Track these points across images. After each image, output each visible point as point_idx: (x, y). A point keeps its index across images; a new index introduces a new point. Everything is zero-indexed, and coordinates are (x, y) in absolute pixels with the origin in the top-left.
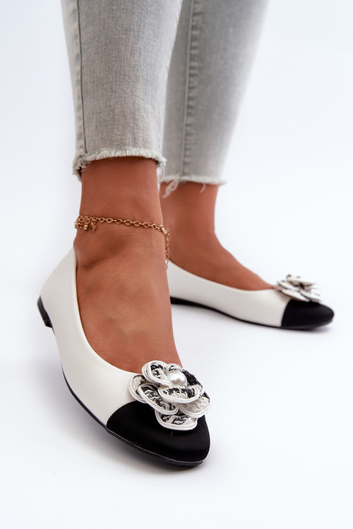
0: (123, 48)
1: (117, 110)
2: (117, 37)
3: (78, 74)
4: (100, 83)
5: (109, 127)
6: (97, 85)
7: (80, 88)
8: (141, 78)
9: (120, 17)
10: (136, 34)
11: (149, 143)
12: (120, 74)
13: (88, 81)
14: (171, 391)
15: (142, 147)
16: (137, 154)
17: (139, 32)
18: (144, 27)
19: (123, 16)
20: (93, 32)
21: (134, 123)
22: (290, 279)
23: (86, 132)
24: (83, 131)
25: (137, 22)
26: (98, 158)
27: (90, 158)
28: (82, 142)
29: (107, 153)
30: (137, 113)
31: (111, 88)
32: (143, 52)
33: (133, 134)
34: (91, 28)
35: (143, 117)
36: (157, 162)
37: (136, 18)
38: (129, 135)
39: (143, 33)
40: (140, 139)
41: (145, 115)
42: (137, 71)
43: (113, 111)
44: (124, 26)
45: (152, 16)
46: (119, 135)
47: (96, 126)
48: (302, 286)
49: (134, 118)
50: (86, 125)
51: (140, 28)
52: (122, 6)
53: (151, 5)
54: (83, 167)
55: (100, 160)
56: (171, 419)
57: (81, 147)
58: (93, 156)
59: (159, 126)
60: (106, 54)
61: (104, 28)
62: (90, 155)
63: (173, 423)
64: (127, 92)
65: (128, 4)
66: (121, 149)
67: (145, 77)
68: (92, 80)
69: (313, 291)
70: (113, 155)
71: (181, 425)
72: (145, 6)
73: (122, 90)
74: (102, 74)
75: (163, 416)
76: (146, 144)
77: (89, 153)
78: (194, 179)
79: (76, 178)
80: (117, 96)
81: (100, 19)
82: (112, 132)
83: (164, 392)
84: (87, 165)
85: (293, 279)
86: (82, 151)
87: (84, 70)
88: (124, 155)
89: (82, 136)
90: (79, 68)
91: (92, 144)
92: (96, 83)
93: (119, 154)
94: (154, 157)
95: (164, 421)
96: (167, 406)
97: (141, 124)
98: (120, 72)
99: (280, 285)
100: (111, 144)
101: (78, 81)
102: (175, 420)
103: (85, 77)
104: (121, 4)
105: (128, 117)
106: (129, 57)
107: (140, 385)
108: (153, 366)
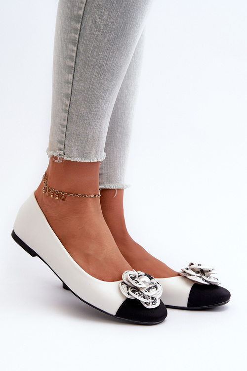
0: (101, 101)
1: (90, 136)
2: (99, 94)
5: (83, 145)
9: (104, 83)
14: (148, 290)
16: (96, 161)
19: (106, 83)
22: (192, 266)
26: (72, 160)
27: (67, 159)
29: (79, 160)
31: (89, 123)
38: (94, 150)
43: (87, 136)
44: (105, 88)
46: (88, 150)
47: (75, 142)
48: (202, 272)
52: (106, 77)
56: (151, 304)
64: (98, 125)
65: (110, 76)
66: (88, 158)
69: (212, 275)
73: (95, 124)
75: (146, 303)
77: (66, 155)
78: (108, 186)
80: (92, 127)
81: (91, 81)
82: (85, 148)
83: (145, 291)
85: (195, 266)
86: (61, 152)
95: (148, 305)
96: (148, 297)
98: (96, 115)
99: (184, 272)
100: (83, 154)
105: (96, 139)
107: (128, 289)
108: (131, 277)
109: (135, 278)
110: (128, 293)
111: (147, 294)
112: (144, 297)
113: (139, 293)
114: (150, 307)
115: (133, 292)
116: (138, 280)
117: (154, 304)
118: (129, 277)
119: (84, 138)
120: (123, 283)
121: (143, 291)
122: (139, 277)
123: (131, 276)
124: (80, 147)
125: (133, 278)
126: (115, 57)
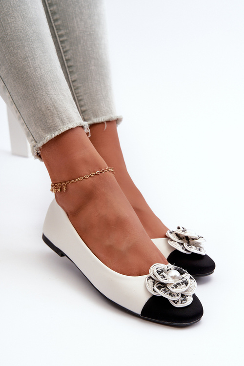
0: (28, 70)
1: (43, 109)
2: (21, 65)
3: (9, 98)
4: (25, 97)
5: (43, 121)
6: (24, 100)
7: (14, 105)
8: (47, 82)
9: (17, 52)
10: (32, 57)
11: (71, 118)
12: (35, 86)
13: (17, 99)
14: (176, 286)
15: (68, 123)
16: (68, 129)
17: (33, 56)
18: (34, 51)
19: (19, 51)
20: (6, 69)
21: (57, 111)
23: (31, 130)
24: (28, 130)
25: (29, 50)
26: (45, 143)
27: (40, 145)
28: (31, 137)
29: (49, 137)
30: (55, 104)
31: (33, 97)
32: (41, 66)
33: (59, 118)
34: (3, 67)
35: (60, 105)
36: (82, 127)
37: (27, 48)
38: (57, 120)
39: (36, 55)
40: (65, 118)
41: (61, 103)
42: (43, 79)
43: (41, 110)
44: (22, 57)
45: (36, 42)
46: (51, 122)
47: (35, 124)
48: (187, 238)
49: (56, 108)
50: (28, 126)
51: (32, 53)
52: (16, 46)
53: (32, 36)
54: (38, 152)
55: (47, 143)
56: (180, 302)
57: (32, 141)
58: (41, 142)
59: (72, 104)
60: (20, 78)
61: (11, 64)
62: (39, 143)
63: (181, 303)
64: (44, 94)
65: (18, 43)
66: (57, 130)
67: (50, 80)
68: (19, 98)
70: (54, 136)
71: (186, 303)
72: (29, 39)
73: (40, 95)
74: (23, 91)
75: (174, 301)
76: (70, 120)
77: (38, 142)
79: (38, 160)
80: (39, 100)
81: (6, 60)
82: (47, 122)
83: (172, 287)
84: (40, 150)
86: (34, 142)
87: (12, 94)
88: (60, 133)
89: (30, 134)
90: (8, 94)
91: (38, 135)
92: (22, 98)
93: (57, 133)
94: (79, 125)
95: (176, 303)
96: (176, 295)
97: (61, 110)
98: (34, 85)
100: (49, 130)
101: (11, 102)
102: (182, 301)
103: (14, 98)
104: (14, 45)
105: (52, 109)
106: (34, 74)
107: (154, 285)
108: (158, 271)
109: (161, 272)
110: (154, 290)
111: (175, 290)
112: (170, 294)
113: (165, 290)
114: (179, 305)
115: (159, 288)
116: (165, 275)
117: (183, 302)
118: (155, 271)
119: (40, 113)
120: (150, 277)
121: (169, 287)
122: (168, 271)
123: (158, 269)
124: (42, 125)
125: (159, 273)
126: (9, 23)
